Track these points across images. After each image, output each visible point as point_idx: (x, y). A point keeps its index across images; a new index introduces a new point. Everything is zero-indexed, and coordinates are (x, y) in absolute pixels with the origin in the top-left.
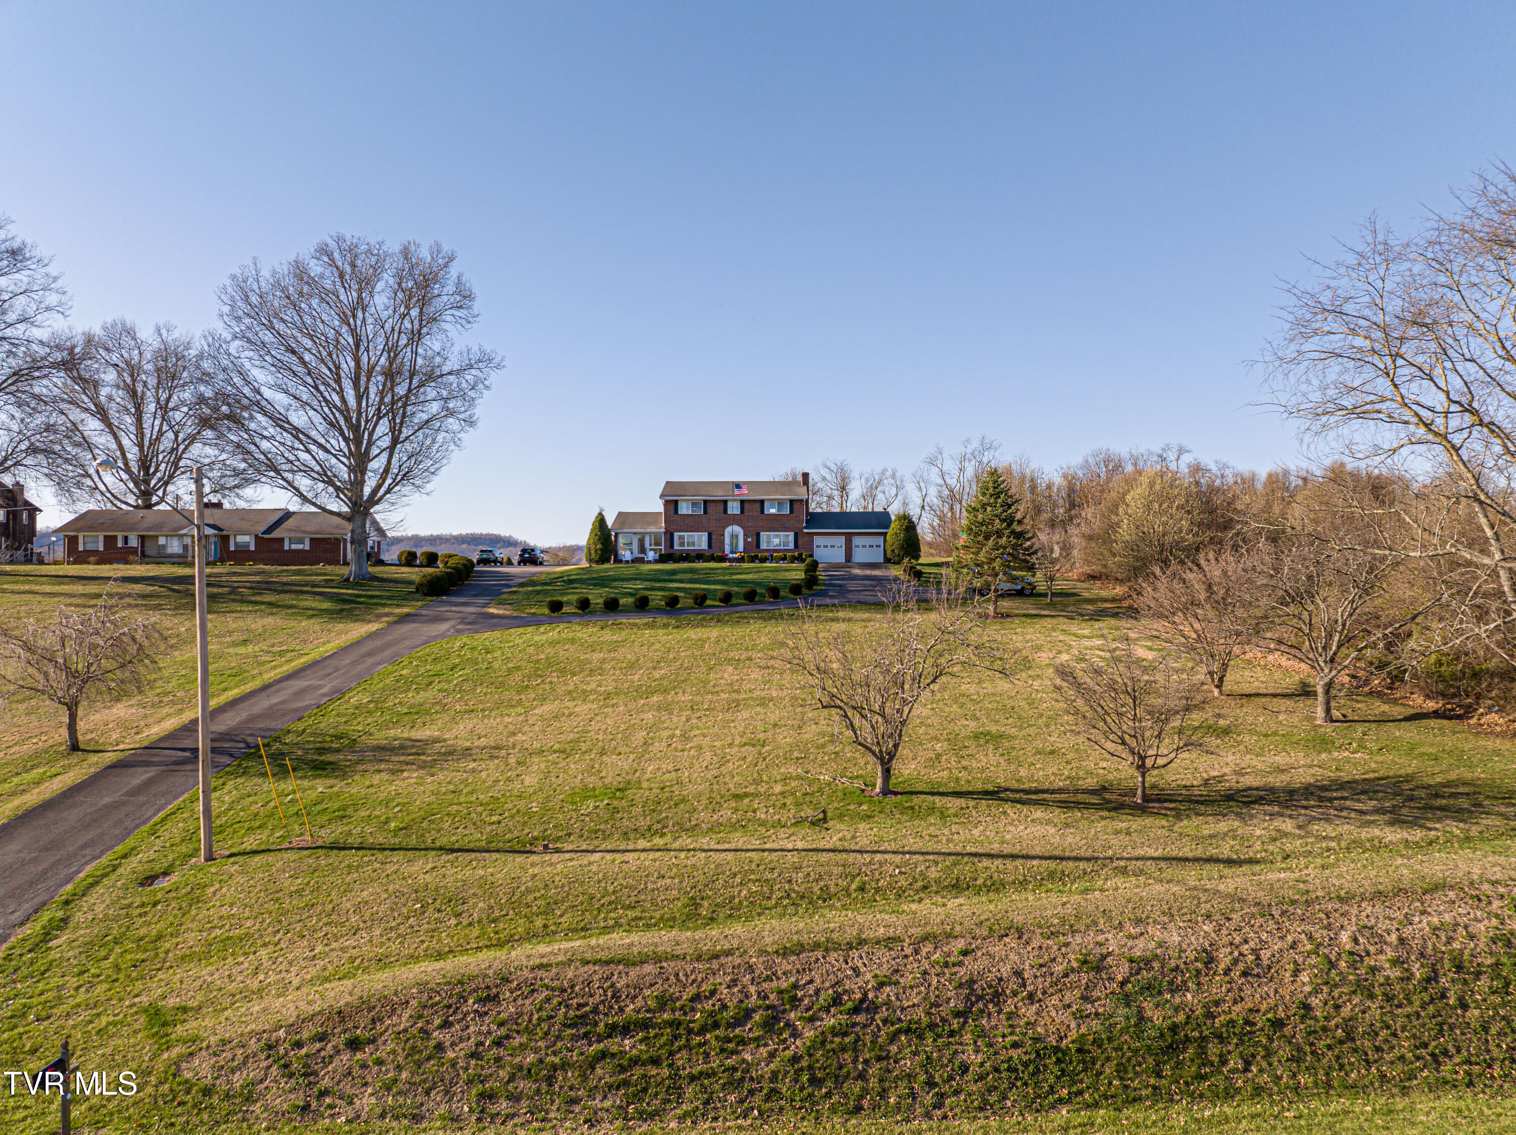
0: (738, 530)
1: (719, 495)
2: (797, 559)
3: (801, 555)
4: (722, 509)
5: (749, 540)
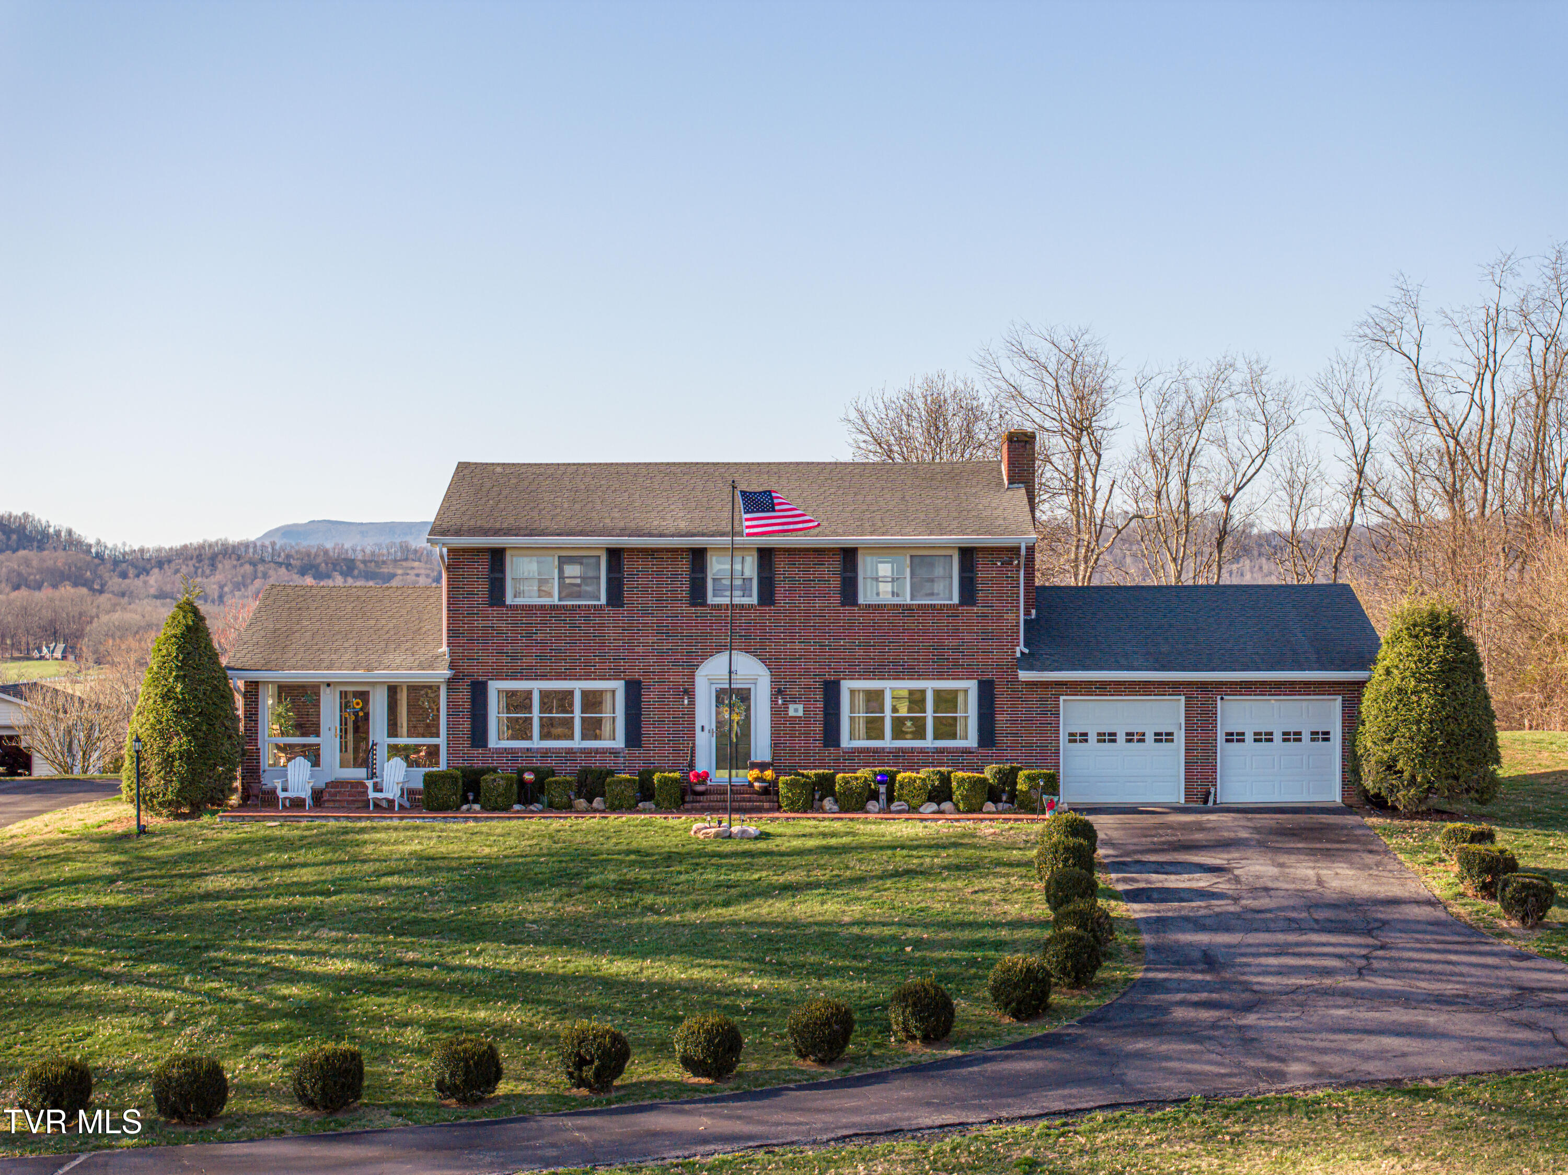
0: (749, 670)
1: (671, 525)
2: (993, 795)
3: (1009, 777)
5: (796, 710)
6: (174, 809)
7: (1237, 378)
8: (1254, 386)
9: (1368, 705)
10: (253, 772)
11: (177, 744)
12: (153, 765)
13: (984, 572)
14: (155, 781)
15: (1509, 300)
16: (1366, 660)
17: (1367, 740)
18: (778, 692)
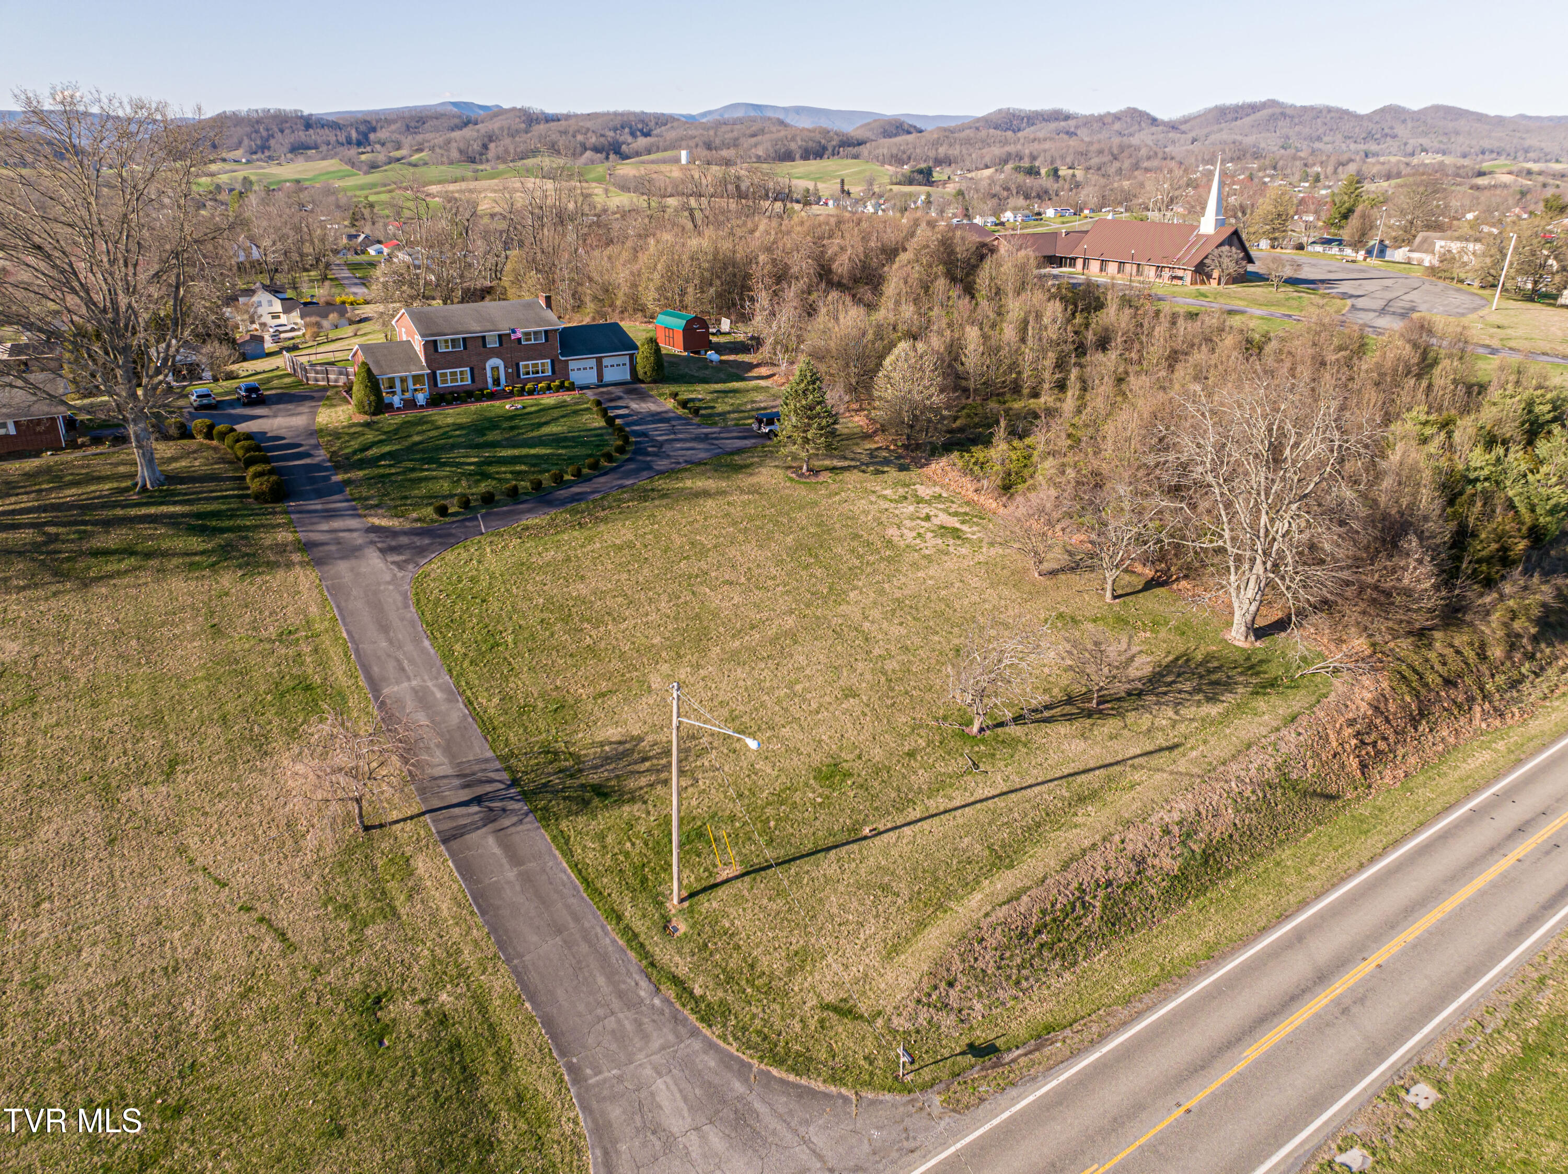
0: (499, 363)
1: (476, 329)
4: (481, 343)
5: (510, 371)
6: (373, 414)
9: (637, 359)
11: (372, 398)
13: (551, 335)
14: (368, 408)
16: (634, 348)
17: (637, 367)
18: (505, 366)
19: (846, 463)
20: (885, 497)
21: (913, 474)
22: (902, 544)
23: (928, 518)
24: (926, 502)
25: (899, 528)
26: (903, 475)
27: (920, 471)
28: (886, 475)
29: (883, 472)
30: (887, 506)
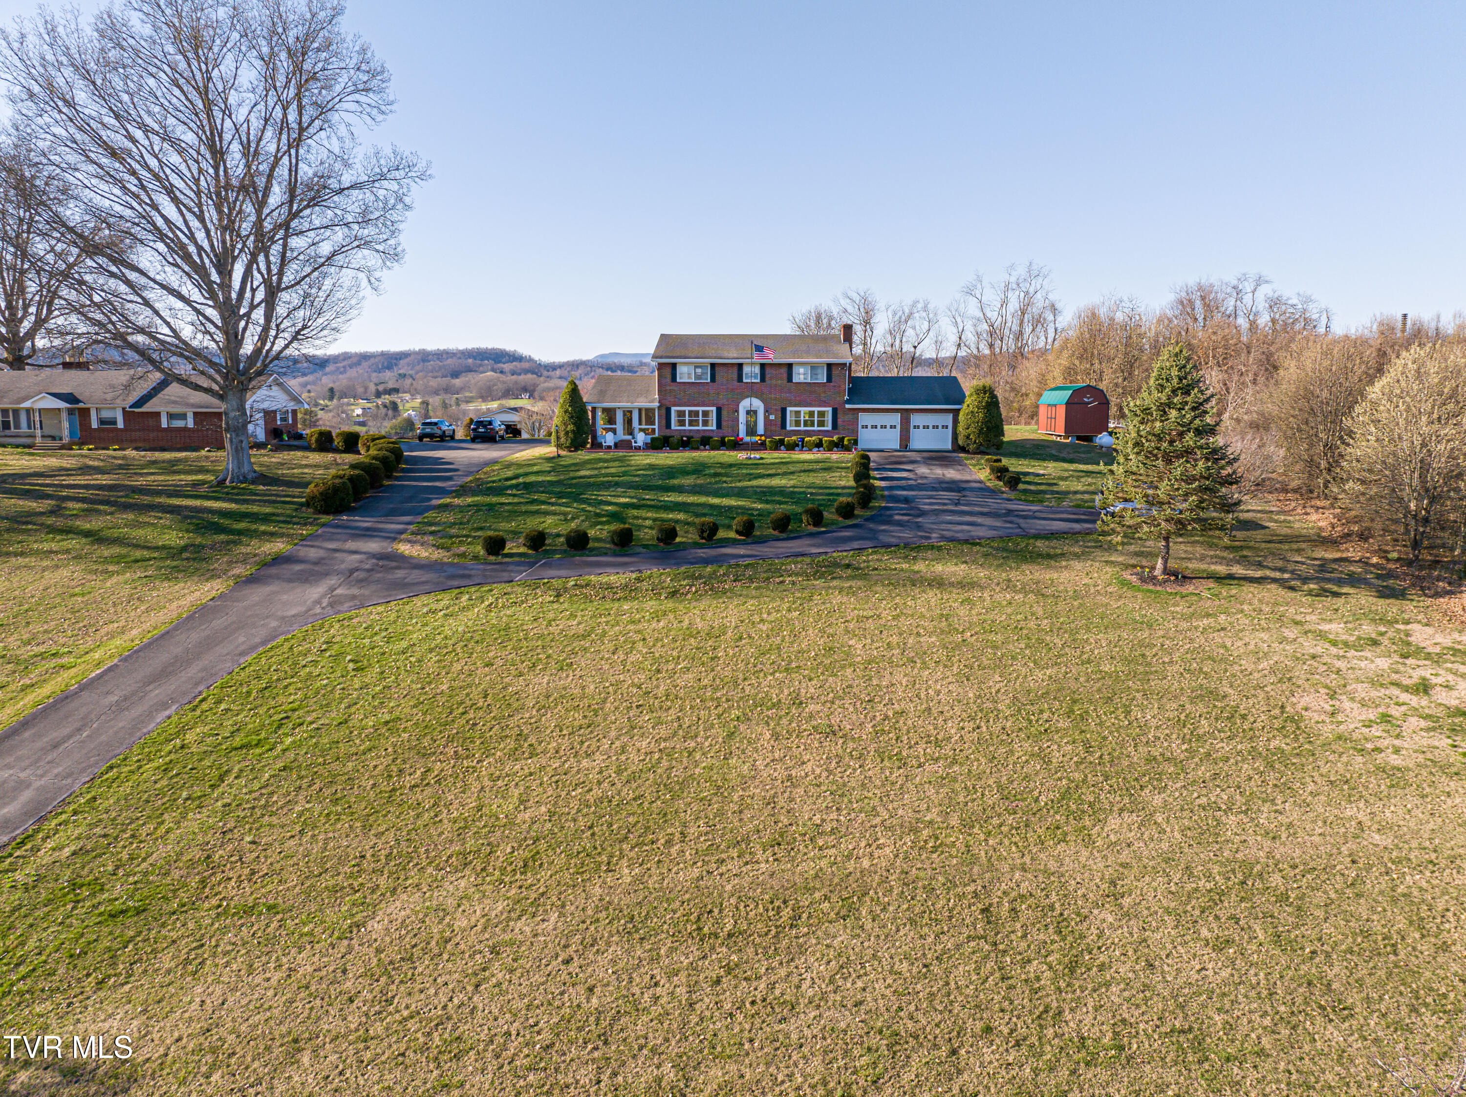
0: (758, 404)
1: (731, 356)
2: (836, 445)
3: (842, 440)
4: (735, 376)
5: (772, 417)
6: (569, 449)
7: (920, 306)
8: (925, 309)
9: (961, 417)
10: (594, 437)
11: (570, 427)
12: (562, 434)
13: (835, 372)
14: (563, 440)
15: (1013, 279)
16: (961, 401)
17: (960, 428)
18: (766, 411)
19: (1259, 574)
20: (1321, 635)
21: (1409, 606)
22: (1328, 730)
23: (1424, 688)
24: (1428, 656)
25: (1333, 695)
26: (1382, 604)
27: (1429, 601)
28: (1342, 600)
29: (1336, 595)
30: (1319, 650)
